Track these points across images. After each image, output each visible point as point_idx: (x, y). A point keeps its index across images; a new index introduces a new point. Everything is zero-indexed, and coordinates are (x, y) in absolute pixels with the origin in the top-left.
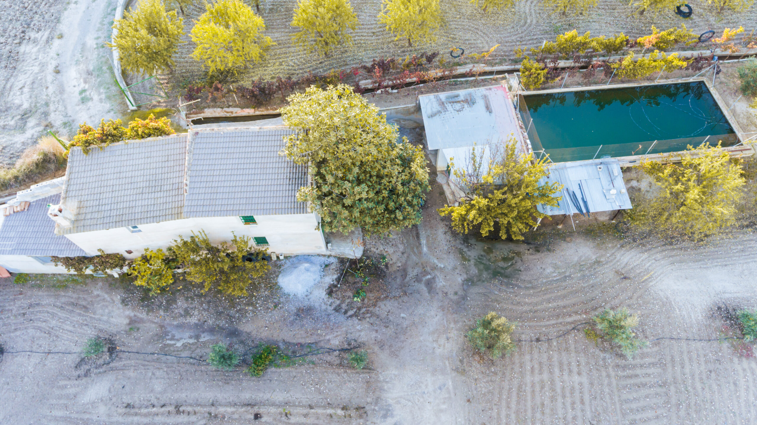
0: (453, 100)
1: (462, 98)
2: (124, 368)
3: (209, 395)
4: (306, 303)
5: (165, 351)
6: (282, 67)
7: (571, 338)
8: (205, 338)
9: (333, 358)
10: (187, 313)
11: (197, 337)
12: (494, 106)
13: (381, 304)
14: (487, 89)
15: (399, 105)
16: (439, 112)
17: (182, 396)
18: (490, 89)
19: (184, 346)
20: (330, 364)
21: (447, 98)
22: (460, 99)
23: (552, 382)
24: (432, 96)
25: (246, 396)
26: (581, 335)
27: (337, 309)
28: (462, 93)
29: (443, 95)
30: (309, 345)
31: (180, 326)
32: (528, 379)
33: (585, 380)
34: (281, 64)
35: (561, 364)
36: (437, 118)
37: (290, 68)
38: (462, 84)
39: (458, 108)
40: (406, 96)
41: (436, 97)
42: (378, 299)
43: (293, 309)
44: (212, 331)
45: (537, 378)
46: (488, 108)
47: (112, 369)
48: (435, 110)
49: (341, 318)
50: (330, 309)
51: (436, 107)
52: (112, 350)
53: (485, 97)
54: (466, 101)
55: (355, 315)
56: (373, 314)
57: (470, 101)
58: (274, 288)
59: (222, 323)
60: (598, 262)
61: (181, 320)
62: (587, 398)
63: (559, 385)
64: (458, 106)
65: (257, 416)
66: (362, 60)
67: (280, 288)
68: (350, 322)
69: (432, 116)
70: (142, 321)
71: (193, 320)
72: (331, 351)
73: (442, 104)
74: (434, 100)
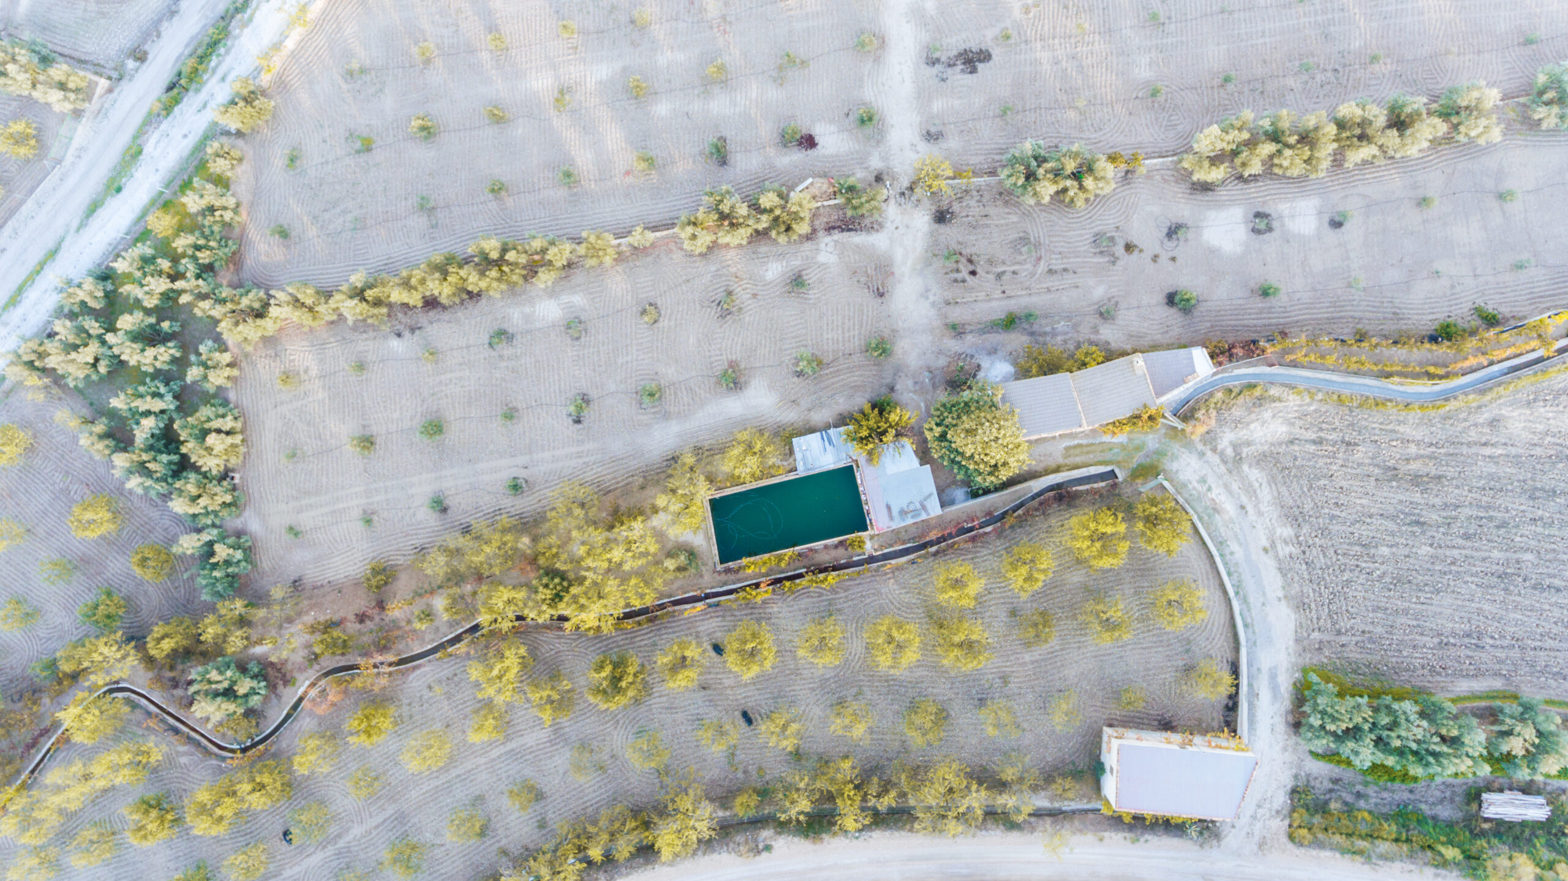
0: (915, 513)
1: (909, 515)
2: (1089, 306)
3: (1034, 299)
4: (993, 357)
5: (1069, 318)
7: (831, 358)
8: (1048, 329)
9: (968, 328)
10: (1065, 342)
11: (1053, 329)
12: (885, 511)
13: (946, 364)
14: (891, 528)
16: (925, 500)
17: (1049, 296)
18: (889, 528)
19: (1059, 322)
20: (970, 324)
21: (919, 515)
22: (911, 514)
23: (843, 333)
24: (933, 515)
25: (1013, 302)
26: (825, 361)
27: (972, 356)
28: (910, 521)
29: (924, 516)
30: (984, 333)
31: (1066, 333)
32: (856, 332)
33: (825, 336)
35: (838, 343)
36: (927, 494)
39: (912, 505)
40: (952, 520)
41: (928, 514)
42: (948, 367)
43: (999, 353)
44: (1045, 334)
45: (852, 333)
46: (889, 508)
47: (1095, 304)
48: (929, 502)
49: (969, 351)
50: (977, 356)
51: (928, 504)
52: (1101, 314)
53: (891, 518)
54: (906, 513)
55: (960, 355)
56: (949, 356)
57: (903, 513)
58: (1015, 363)
59: (1041, 339)
60: (810, 410)
61: (1067, 337)
62: (825, 327)
63: (840, 332)
64: (912, 507)
65: (1004, 292)
67: (1012, 364)
68: (963, 350)
69: (930, 495)
70: (1092, 333)
71: (1059, 338)
72: (971, 332)
73: (924, 508)
74: (930, 511)
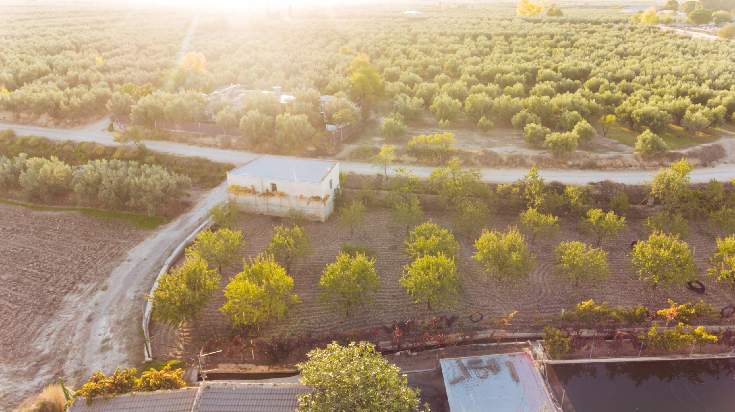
0: (476, 365)
1: (485, 364)
6: (303, 325)
12: (520, 373)
14: (510, 356)
15: (419, 369)
16: (462, 378)
18: (514, 356)
21: (470, 363)
22: (483, 365)
24: (453, 360)
28: (485, 358)
29: (465, 360)
34: (302, 322)
36: (459, 385)
37: (311, 326)
38: (484, 349)
39: (481, 375)
40: (425, 359)
41: (458, 362)
46: (515, 377)
48: (457, 376)
51: (458, 373)
53: (510, 365)
54: (490, 367)
57: (494, 368)
64: (481, 373)
66: (381, 321)
69: (454, 382)
73: (464, 369)
74: (455, 364)
